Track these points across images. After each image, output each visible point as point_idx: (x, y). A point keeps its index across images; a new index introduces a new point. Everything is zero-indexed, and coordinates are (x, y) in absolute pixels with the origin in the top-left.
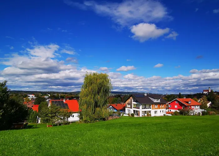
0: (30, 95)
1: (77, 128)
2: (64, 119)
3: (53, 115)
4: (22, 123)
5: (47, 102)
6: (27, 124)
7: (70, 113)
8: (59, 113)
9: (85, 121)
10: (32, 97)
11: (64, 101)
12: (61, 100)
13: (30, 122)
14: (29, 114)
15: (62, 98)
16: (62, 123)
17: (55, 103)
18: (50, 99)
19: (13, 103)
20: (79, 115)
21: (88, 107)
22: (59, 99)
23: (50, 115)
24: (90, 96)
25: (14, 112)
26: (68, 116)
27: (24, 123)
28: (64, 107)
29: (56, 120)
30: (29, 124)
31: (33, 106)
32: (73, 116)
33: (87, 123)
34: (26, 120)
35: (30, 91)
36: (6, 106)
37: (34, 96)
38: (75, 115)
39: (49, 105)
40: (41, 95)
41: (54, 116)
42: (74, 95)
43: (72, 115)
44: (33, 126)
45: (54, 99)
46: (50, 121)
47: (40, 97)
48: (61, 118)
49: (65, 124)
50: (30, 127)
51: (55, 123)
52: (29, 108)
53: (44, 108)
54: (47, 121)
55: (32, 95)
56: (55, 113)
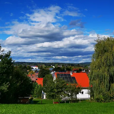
0: (33, 67)
1: (88, 108)
2: (72, 95)
3: (59, 90)
4: (28, 97)
5: (51, 75)
6: (32, 99)
7: (79, 88)
8: (66, 88)
9: (98, 100)
10: (36, 68)
11: (71, 74)
12: (67, 72)
13: (35, 97)
14: (34, 88)
15: (69, 70)
16: (70, 100)
17: (61, 76)
18: (55, 72)
19: (18, 76)
20: (90, 91)
21: (101, 82)
22: (65, 72)
23: (56, 90)
24: (103, 68)
25: (20, 85)
26: (76, 92)
27: (30, 98)
28: (72, 82)
29: (63, 96)
30: (35, 99)
31: (37, 79)
32: (83, 93)
33: (101, 102)
34: (32, 94)
35: (33, 63)
36: (12, 78)
37: (37, 68)
38: (85, 91)
39: (55, 78)
40: (45, 67)
41: (61, 92)
42: (82, 67)
43: (82, 91)
44: (38, 101)
45: (60, 72)
46: (56, 97)
47: (43, 69)
48: (68, 95)
49: (73, 102)
50: (36, 102)
51: (62, 99)
52: (33, 81)
53: (48, 82)
54: (53, 97)
55: (36, 67)
56: (61, 88)
